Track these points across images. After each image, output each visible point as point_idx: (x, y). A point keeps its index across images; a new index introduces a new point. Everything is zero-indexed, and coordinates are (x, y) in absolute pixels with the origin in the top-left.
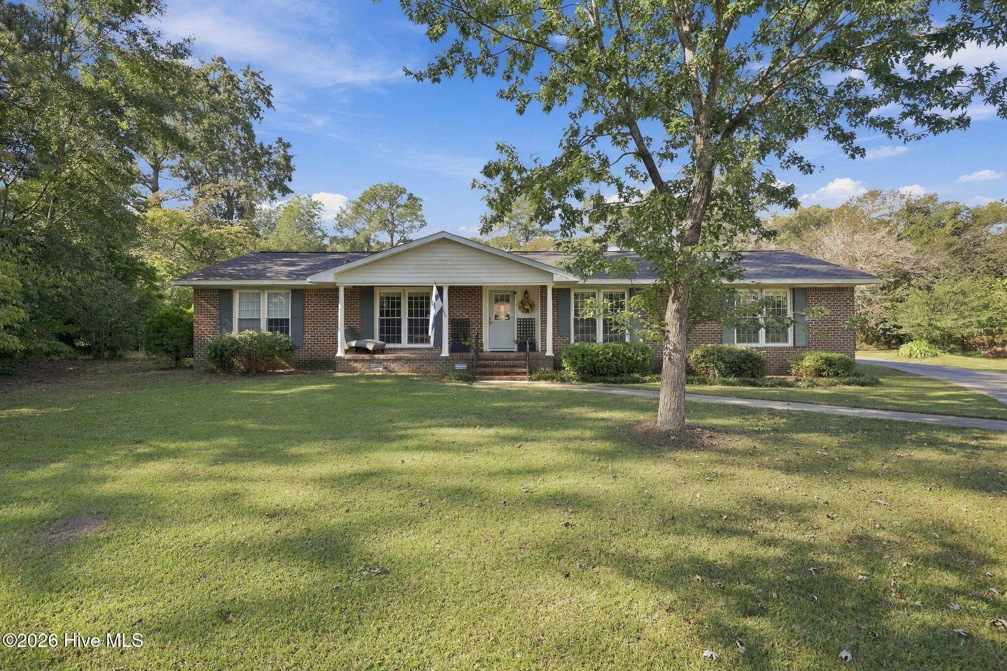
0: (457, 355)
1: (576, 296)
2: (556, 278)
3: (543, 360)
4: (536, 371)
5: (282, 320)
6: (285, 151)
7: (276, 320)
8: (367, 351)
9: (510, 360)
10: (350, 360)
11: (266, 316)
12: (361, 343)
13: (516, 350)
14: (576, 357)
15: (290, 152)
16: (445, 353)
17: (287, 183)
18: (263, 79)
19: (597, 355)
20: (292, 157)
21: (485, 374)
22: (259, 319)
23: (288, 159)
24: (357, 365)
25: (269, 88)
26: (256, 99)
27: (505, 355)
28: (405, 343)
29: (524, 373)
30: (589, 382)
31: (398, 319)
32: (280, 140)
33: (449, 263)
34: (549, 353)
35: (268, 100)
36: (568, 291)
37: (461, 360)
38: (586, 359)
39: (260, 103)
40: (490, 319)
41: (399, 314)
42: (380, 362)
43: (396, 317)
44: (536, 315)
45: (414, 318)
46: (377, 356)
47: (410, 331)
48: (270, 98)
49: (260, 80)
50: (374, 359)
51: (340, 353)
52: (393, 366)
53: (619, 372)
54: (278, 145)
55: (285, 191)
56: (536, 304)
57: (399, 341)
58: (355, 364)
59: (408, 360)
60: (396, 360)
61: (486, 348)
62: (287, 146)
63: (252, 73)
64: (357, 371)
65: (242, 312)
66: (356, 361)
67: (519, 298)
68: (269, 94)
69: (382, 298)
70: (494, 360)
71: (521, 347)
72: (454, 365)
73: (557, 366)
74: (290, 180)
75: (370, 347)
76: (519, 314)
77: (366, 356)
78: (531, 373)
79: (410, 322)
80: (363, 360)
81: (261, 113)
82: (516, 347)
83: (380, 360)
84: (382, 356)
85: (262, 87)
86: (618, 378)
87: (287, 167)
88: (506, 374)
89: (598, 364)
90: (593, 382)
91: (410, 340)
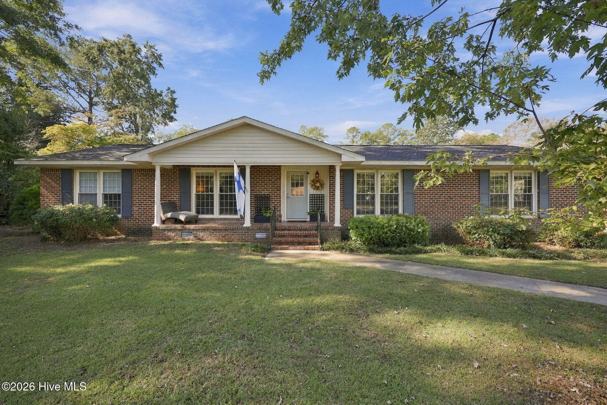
0: (259, 225)
1: (358, 175)
2: (345, 159)
3: (332, 230)
4: (326, 241)
5: (115, 195)
6: (172, 96)
7: (111, 195)
8: (180, 222)
9: (303, 230)
10: (164, 230)
11: (102, 192)
12: (175, 215)
13: (308, 220)
14: (362, 228)
15: (175, 96)
16: (248, 223)
17: (172, 114)
18: (156, 50)
19: (383, 227)
20: (176, 99)
21: (281, 243)
22: (96, 194)
23: (174, 100)
24: (172, 234)
25: (160, 56)
26: (152, 62)
27: (299, 225)
28: (216, 215)
29: (315, 243)
30: (376, 253)
31: (211, 195)
32: (169, 89)
33: (251, 145)
34: (337, 224)
35: (160, 63)
36: (352, 171)
37: (260, 230)
38: (372, 231)
39: (155, 65)
40: (287, 194)
41: (212, 190)
42: (190, 231)
43: (210, 193)
44: (326, 192)
45: (224, 193)
46: (187, 226)
47: (221, 204)
48: (161, 62)
49: (155, 51)
50: (185, 229)
51: (156, 224)
52: (201, 234)
53: (401, 243)
54: (167, 92)
55: (172, 119)
56: (325, 182)
57: (212, 213)
58: (169, 234)
59: (215, 230)
60: (204, 230)
61: (284, 218)
62: (174, 92)
63: (150, 46)
64: (170, 239)
65: (82, 189)
66: (170, 230)
67: (311, 177)
68: (160, 59)
69: (197, 177)
70: (289, 230)
71: (313, 218)
72: (254, 235)
73: (345, 237)
74: (175, 113)
75: (182, 218)
76: (311, 191)
77: (178, 226)
78: (322, 243)
79: (221, 197)
80: (175, 230)
81: (156, 71)
82: (309, 217)
83: (190, 230)
84: (192, 227)
85: (156, 55)
86: (402, 248)
87: (173, 104)
88: (299, 243)
89: (384, 235)
90: (380, 253)
91: (221, 212)
